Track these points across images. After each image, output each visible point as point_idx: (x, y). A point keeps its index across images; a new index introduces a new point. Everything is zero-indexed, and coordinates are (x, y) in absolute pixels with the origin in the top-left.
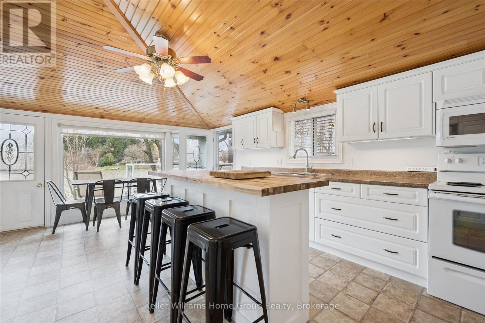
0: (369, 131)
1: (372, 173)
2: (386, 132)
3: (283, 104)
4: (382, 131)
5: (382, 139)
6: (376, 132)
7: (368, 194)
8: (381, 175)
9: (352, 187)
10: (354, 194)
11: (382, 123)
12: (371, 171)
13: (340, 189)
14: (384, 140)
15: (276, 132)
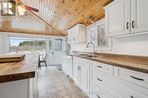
0: (124, 28)
1: (129, 57)
2: (136, 28)
3: (83, 21)
4: (133, 27)
5: (134, 34)
6: (129, 29)
7: (119, 74)
8: (135, 59)
9: (108, 67)
10: (109, 72)
11: (133, 21)
12: (128, 56)
13: (101, 67)
14: (136, 34)
15: (82, 35)
